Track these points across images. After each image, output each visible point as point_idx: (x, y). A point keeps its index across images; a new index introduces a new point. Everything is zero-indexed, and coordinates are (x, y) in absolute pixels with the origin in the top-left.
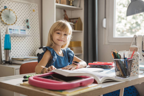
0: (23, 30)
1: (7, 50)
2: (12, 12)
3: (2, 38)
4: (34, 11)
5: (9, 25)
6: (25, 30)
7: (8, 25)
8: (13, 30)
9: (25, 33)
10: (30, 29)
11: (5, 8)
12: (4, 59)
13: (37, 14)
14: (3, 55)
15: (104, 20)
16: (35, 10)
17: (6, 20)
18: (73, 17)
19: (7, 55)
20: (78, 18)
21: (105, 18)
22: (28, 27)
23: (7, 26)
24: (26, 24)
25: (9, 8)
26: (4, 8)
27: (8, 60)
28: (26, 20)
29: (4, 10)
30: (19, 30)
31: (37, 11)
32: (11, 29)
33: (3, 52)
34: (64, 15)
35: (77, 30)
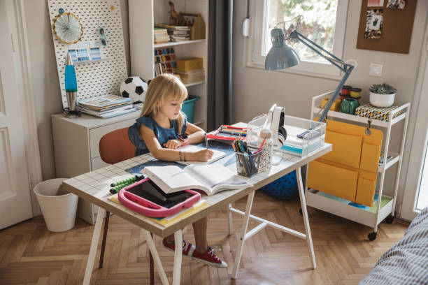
0: (95, 49)
1: (71, 94)
2: (73, 19)
3: (59, 68)
4: (112, 8)
5: (71, 43)
6: (98, 48)
7: (67, 43)
8: (77, 51)
9: (99, 53)
10: (108, 45)
11: (61, 11)
12: (65, 105)
13: (120, 14)
14: (65, 99)
15: (246, 22)
16: (115, 6)
17: (65, 36)
18: (188, 12)
19: (71, 99)
20: (196, 15)
21: (248, 17)
22: (103, 42)
23: (66, 46)
24: (100, 37)
25: (67, 12)
26: (58, 14)
27: (73, 109)
28: (99, 29)
29: (59, 16)
30: (88, 50)
31: (119, 8)
32: (74, 50)
33: (64, 93)
34: (170, 12)
35: (195, 39)
